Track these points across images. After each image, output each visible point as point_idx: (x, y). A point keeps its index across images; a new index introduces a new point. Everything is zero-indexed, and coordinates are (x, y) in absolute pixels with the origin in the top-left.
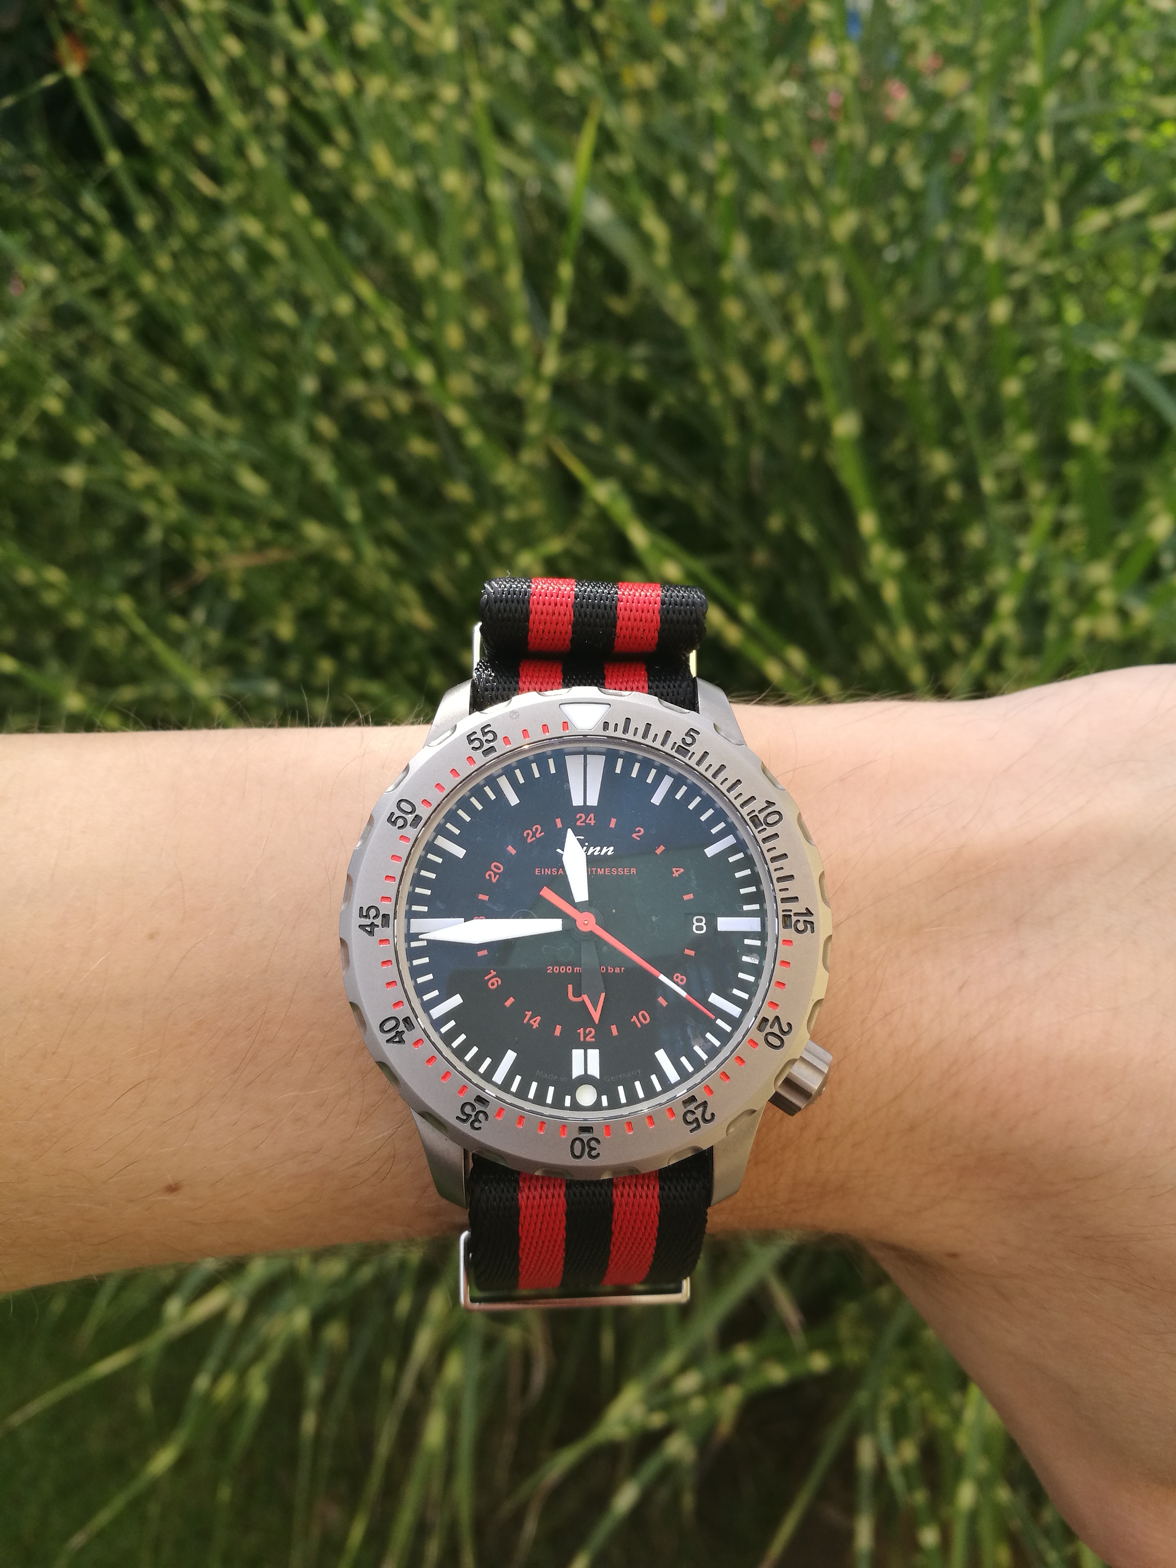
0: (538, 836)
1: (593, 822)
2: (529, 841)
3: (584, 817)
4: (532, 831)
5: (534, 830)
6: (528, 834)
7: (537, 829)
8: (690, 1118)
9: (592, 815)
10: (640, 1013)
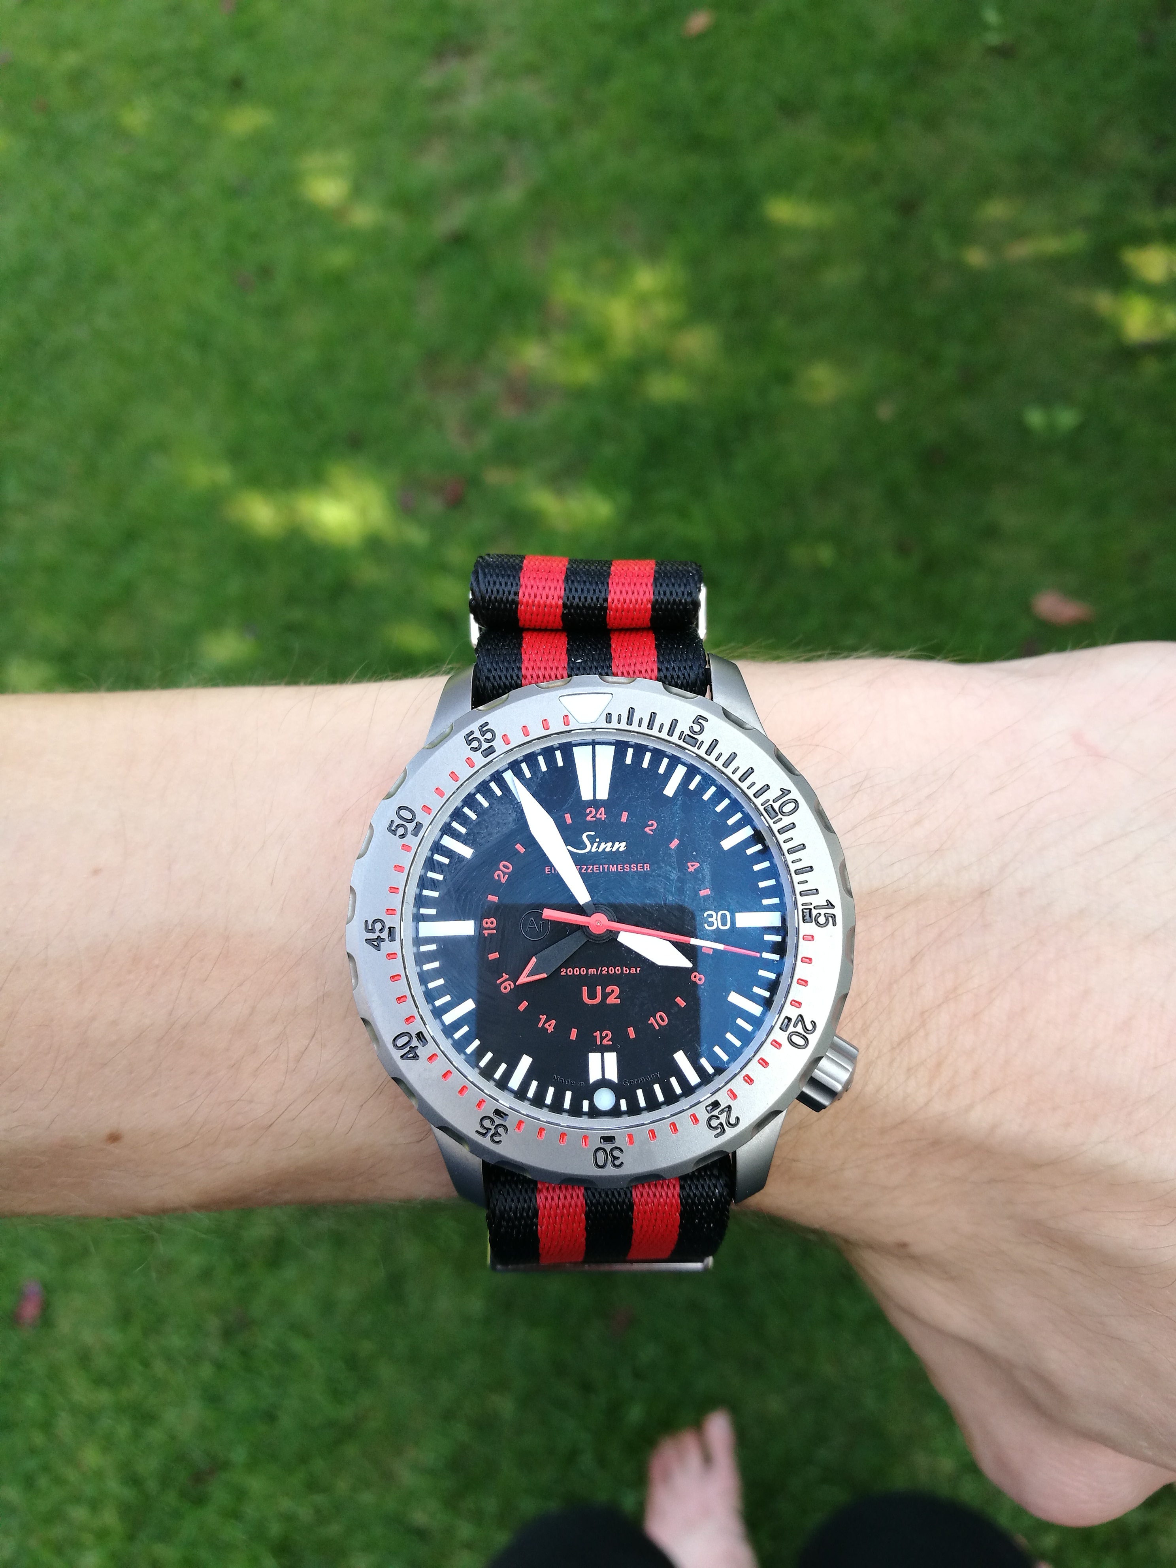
3: (594, 812)
8: (715, 1123)
9: (602, 810)
10: (658, 1015)
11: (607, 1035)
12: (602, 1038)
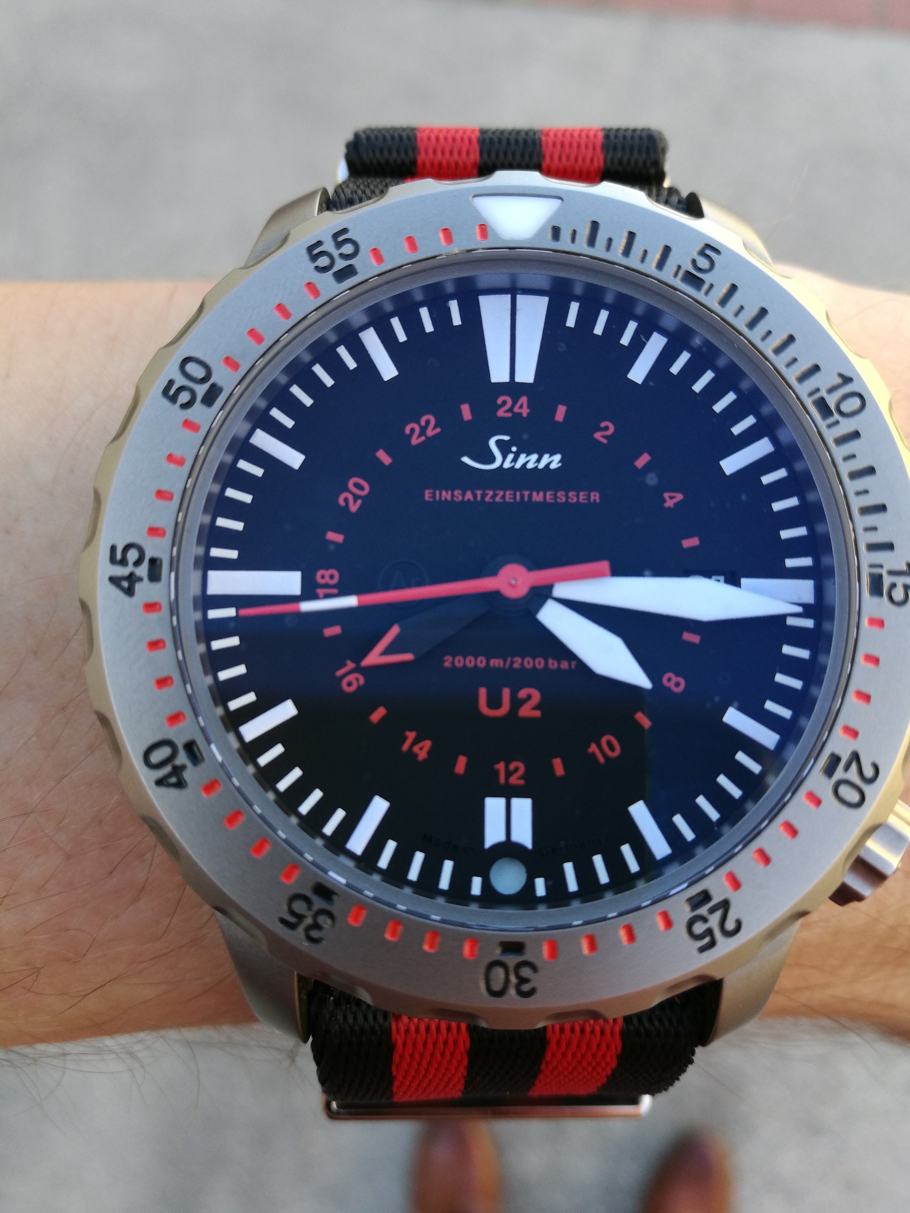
0: (430, 432)
1: (525, 412)
2: (415, 441)
3: (509, 403)
4: (419, 423)
5: (423, 423)
6: (413, 430)
7: (428, 422)
8: (699, 928)
9: (524, 400)
10: (604, 740)
11: (516, 770)
12: (509, 774)
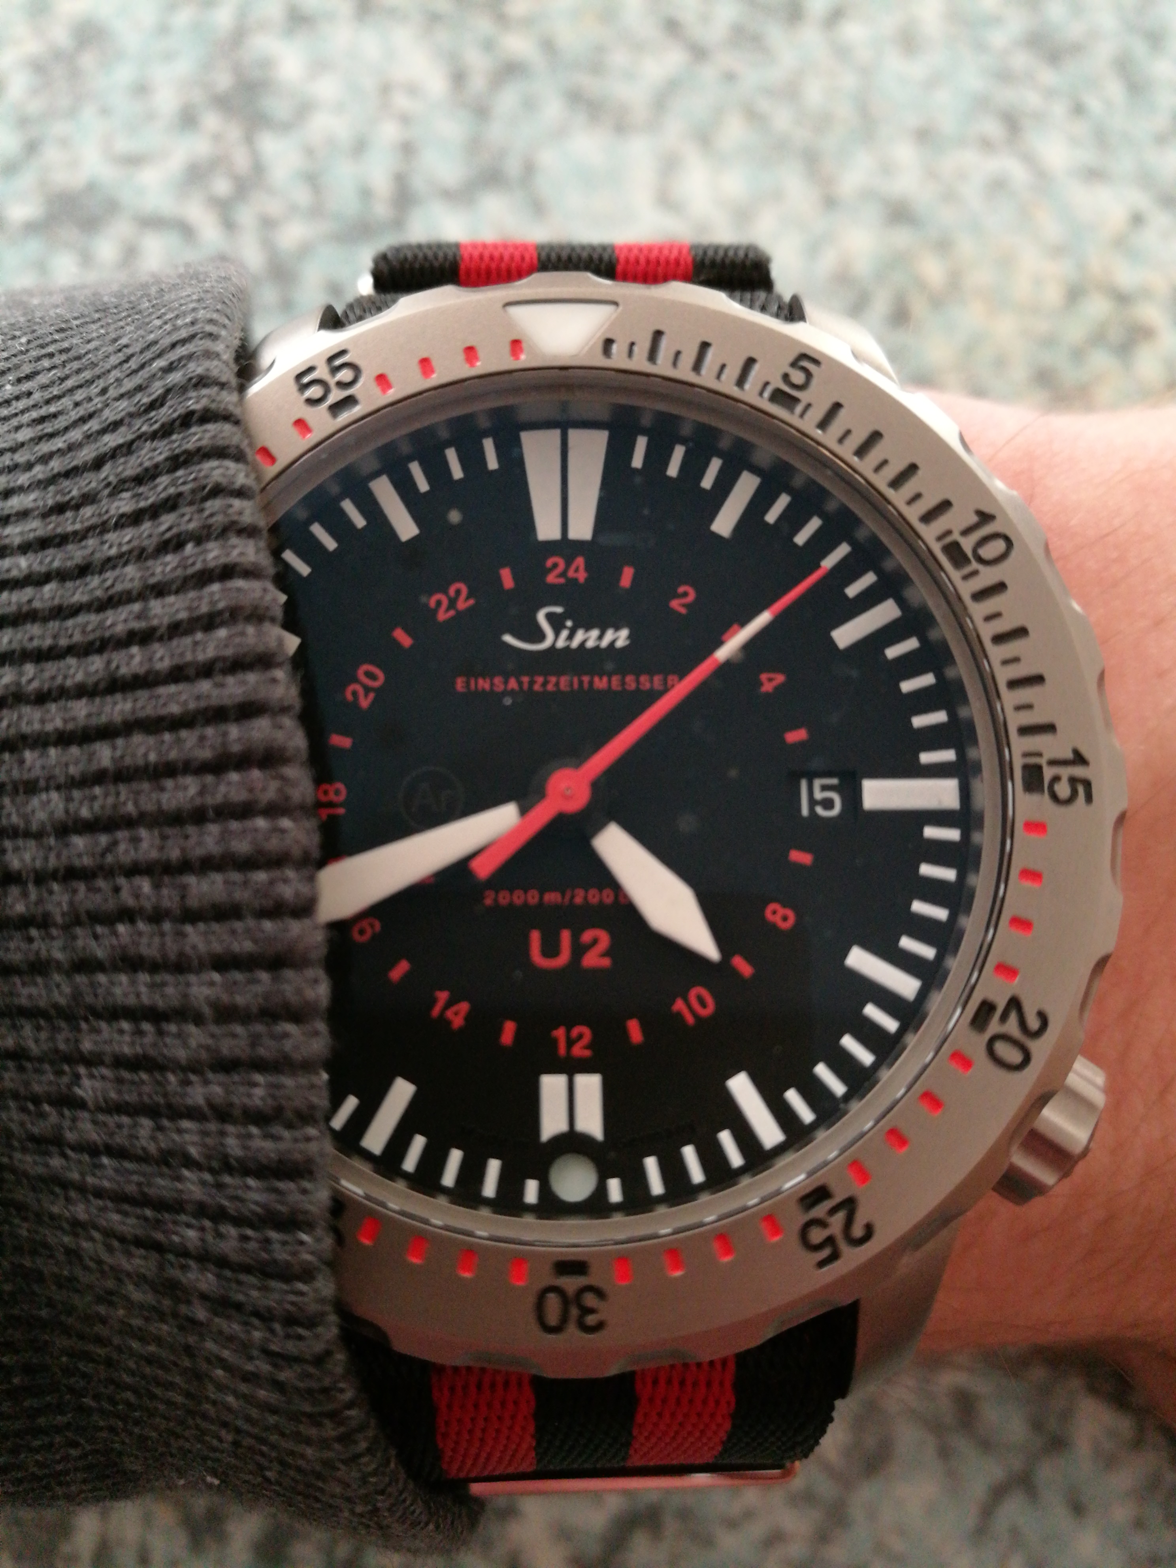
0: (462, 605)
1: (582, 576)
2: (443, 616)
3: (562, 566)
4: (446, 594)
5: (452, 593)
6: (439, 603)
7: (458, 592)
8: (817, 1235)
9: (580, 561)
10: (693, 994)
11: (580, 1036)
12: (570, 1043)
